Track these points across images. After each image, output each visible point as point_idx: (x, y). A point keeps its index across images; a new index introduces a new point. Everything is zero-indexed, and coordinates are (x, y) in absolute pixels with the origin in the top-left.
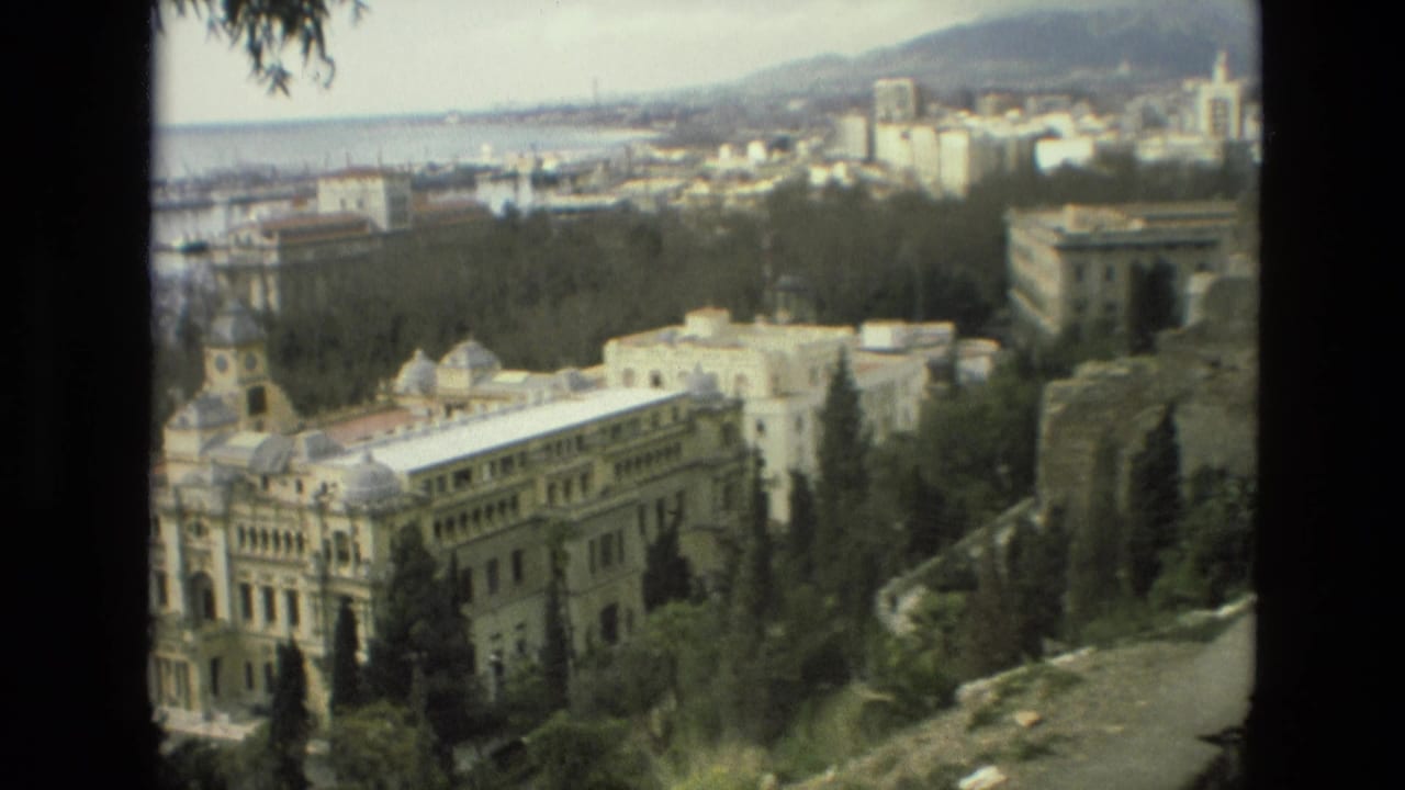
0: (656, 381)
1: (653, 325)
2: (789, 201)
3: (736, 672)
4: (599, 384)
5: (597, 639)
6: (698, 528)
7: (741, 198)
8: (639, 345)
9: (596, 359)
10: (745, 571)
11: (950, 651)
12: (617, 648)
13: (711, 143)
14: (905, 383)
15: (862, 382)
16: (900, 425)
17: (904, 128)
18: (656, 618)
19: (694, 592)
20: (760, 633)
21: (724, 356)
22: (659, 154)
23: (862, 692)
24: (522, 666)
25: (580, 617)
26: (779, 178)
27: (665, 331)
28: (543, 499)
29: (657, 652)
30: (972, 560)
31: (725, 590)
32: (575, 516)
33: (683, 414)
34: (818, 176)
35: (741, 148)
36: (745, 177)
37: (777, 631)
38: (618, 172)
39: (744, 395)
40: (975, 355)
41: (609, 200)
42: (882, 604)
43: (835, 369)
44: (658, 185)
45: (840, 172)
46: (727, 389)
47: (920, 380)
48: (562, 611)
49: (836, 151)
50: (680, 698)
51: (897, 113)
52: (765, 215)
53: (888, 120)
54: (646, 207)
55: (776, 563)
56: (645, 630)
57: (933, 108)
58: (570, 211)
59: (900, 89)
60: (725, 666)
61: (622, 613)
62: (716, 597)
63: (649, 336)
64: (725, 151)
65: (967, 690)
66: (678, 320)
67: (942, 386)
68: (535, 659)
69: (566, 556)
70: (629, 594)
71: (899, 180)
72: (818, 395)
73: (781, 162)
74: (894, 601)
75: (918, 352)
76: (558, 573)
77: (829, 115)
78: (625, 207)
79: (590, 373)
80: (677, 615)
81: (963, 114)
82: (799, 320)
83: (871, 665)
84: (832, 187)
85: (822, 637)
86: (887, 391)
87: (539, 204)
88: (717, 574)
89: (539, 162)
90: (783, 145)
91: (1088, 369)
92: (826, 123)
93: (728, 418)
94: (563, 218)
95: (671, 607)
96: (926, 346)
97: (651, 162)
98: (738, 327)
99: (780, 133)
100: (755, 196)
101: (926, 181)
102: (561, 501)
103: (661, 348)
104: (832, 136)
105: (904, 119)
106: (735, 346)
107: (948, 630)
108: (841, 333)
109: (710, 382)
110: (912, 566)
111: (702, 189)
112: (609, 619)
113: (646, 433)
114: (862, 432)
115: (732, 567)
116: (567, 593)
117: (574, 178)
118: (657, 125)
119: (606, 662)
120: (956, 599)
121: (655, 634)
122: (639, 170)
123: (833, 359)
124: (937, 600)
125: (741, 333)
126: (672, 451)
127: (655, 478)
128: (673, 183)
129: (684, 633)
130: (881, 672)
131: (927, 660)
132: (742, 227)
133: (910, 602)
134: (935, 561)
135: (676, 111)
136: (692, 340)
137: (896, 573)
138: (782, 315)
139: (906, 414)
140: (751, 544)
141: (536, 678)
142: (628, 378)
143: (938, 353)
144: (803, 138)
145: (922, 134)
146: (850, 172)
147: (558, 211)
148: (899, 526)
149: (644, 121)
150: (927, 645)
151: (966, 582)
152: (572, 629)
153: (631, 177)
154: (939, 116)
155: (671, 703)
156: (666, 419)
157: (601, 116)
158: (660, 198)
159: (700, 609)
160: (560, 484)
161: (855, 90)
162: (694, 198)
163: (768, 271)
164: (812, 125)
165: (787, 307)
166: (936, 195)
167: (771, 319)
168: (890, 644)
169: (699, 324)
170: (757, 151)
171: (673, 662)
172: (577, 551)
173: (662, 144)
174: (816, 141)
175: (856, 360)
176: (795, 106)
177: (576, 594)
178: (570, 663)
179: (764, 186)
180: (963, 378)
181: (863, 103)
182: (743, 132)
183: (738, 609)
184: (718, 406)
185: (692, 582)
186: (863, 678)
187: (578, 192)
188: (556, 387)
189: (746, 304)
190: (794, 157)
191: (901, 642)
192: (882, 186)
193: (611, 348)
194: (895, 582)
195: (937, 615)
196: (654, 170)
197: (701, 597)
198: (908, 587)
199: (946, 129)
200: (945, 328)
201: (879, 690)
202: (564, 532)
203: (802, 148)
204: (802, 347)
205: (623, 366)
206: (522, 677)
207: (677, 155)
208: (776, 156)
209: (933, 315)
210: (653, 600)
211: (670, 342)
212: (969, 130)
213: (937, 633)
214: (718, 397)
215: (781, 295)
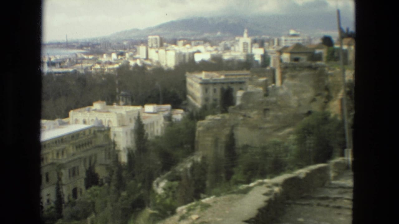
0: (85, 122)
1: (84, 106)
2: (124, 70)
3: (112, 206)
4: (68, 123)
5: (71, 198)
6: (100, 165)
7: (110, 69)
8: (79, 112)
9: (67, 116)
10: (114, 177)
11: (174, 198)
12: (77, 200)
13: (101, 53)
14: (157, 122)
15: (145, 122)
16: (156, 134)
17: (157, 50)
18: (89, 191)
19: (100, 183)
20: (119, 195)
21: (105, 115)
22: (85, 57)
23: (149, 211)
24: (49, 207)
25: (66, 192)
26: (120, 64)
27: (87, 108)
28: (55, 157)
29: (89, 201)
30: (180, 172)
31: (109, 183)
32: (64, 162)
33: (92, 132)
34: (132, 63)
35: (110, 55)
36: (110, 63)
37: (124, 194)
38: (73, 62)
39: (111, 126)
40: (177, 114)
41: (71, 70)
42: (154, 185)
43: (136, 118)
44: (85, 65)
45: (138, 62)
46: (106, 124)
47: (161, 121)
48: (61, 190)
49: (137, 56)
50: (96, 213)
51: (154, 45)
52: (117, 74)
53: (152, 47)
54: (82, 72)
55: (124, 174)
56: (85, 195)
57: (165, 44)
58: (59, 73)
59: (156, 39)
60: (109, 204)
61: (78, 190)
62: (106, 184)
63: (83, 109)
64: (105, 56)
65: (179, 209)
66: (91, 104)
67: (167, 122)
68: (52, 204)
69: (62, 174)
70: (81, 184)
71: (155, 64)
72: (132, 126)
73: (121, 59)
74: (158, 184)
75: (161, 113)
76: (60, 179)
77: (135, 46)
78: (75, 72)
79: (65, 120)
80: (95, 190)
81: (173, 46)
82: (126, 104)
83: (151, 203)
84: (136, 66)
85: (137, 195)
86: (152, 124)
87: (50, 71)
88: (106, 178)
89: (50, 59)
90: (122, 54)
91: (210, 117)
92: (134, 48)
93: (106, 133)
94: (57, 75)
95: (93, 188)
96: (163, 111)
97: (84, 59)
98: (109, 106)
99: (121, 51)
100: (113, 69)
101: (163, 64)
102: (60, 158)
103: (86, 112)
104: (136, 52)
105: (157, 47)
106: (108, 112)
107: (173, 192)
108: (139, 108)
109: (101, 122)
110: (163, 174)
111: (98, 66)
112: (75, 192)
113: (82, 138)
114: (145, 136)
115: (111, 175)
116: (62, 185)
117: (60, 63)
118: (85, 48)
119: (74, 204)
120: (176, 183)
121: (89, 196)
122: (79, 61)
123: (136, 115)
124: (171, 184)
125: (110, 108)
126: (90, 143)
127: (87, 150)
128: (90, 65)
129: (97, 195)
130: (155, 205)
131: (168, 201)
132: (109, 78)
133: (163, 184)
134: (169, 173)
135: (90, 44)
136: (95, 110)
137: (158, 176)
138: (121, 103)
139: (157, 131)
140: (116, 169)
141: (53, 210)
142: (76, 121)
143: (166, 113)
144: (127, 52)
145: (162, 51)
146: (141, 62)
147: (56, 73)
148: (159, 163)
149: (81, 47)
150: (168, 197)
151: (178, 178)
152: (64, 195)
153: (77, 63)
154: (167, 46)
155: (93, 216)
156: (87, 133)
157: (68, 45)
158: (86, 69)
159: (102, 188)
160: (60, 153)
161: (142, 39)
162: (95, 69)
163: (117, 91)
164: (130, 48)
165: (123, 100)
166: (166, 69)
167: (118, 104)
168: (157, 196)
169: (97, 106)
170: (114, 56)
171: (93, 203)
172: (65, 173)
173: (87, 54)
174: (131, 53)
175: (143, 115)
176: (125, 43)
177: (65, 185)
178: (63, 205)
179: (116, 66)
180: (174, 120)
181: (144, 42)
182: (110, 50)
183: (113, 188)
184: (103, 129)
185: (99, 180)
186: (149, 206)
187: (61, 67)
188: (54, 124)
189: (111, 100)
190: (125, 58)
191: (160, 196)
192: (150, 66)
193: (71, 113)
194: (158, 179)
195: (170, 188)
196: (84, 61)
197: (102, 185)
198: (162, 180)
199: (168, 50)
200: (168, 106)
201: (154, 210)
202: (61, 166)
203: (127, 55)
204: (127, 112)
205: (74, 118)
206: (48, 210)
207: (91, 57)
208: (120, 57)
209: (165, 103)
210: (88, 186)
211: (89, 111)
212: (175, 50)
213: (171, 194)
214: (103, 127)
215: (121, 97)
